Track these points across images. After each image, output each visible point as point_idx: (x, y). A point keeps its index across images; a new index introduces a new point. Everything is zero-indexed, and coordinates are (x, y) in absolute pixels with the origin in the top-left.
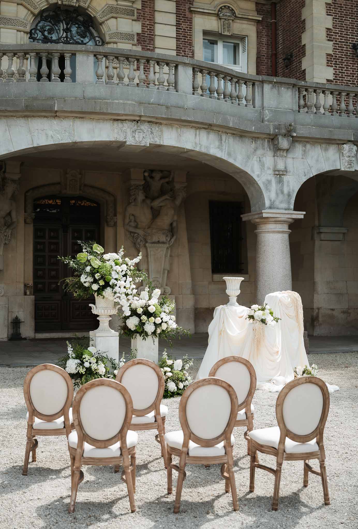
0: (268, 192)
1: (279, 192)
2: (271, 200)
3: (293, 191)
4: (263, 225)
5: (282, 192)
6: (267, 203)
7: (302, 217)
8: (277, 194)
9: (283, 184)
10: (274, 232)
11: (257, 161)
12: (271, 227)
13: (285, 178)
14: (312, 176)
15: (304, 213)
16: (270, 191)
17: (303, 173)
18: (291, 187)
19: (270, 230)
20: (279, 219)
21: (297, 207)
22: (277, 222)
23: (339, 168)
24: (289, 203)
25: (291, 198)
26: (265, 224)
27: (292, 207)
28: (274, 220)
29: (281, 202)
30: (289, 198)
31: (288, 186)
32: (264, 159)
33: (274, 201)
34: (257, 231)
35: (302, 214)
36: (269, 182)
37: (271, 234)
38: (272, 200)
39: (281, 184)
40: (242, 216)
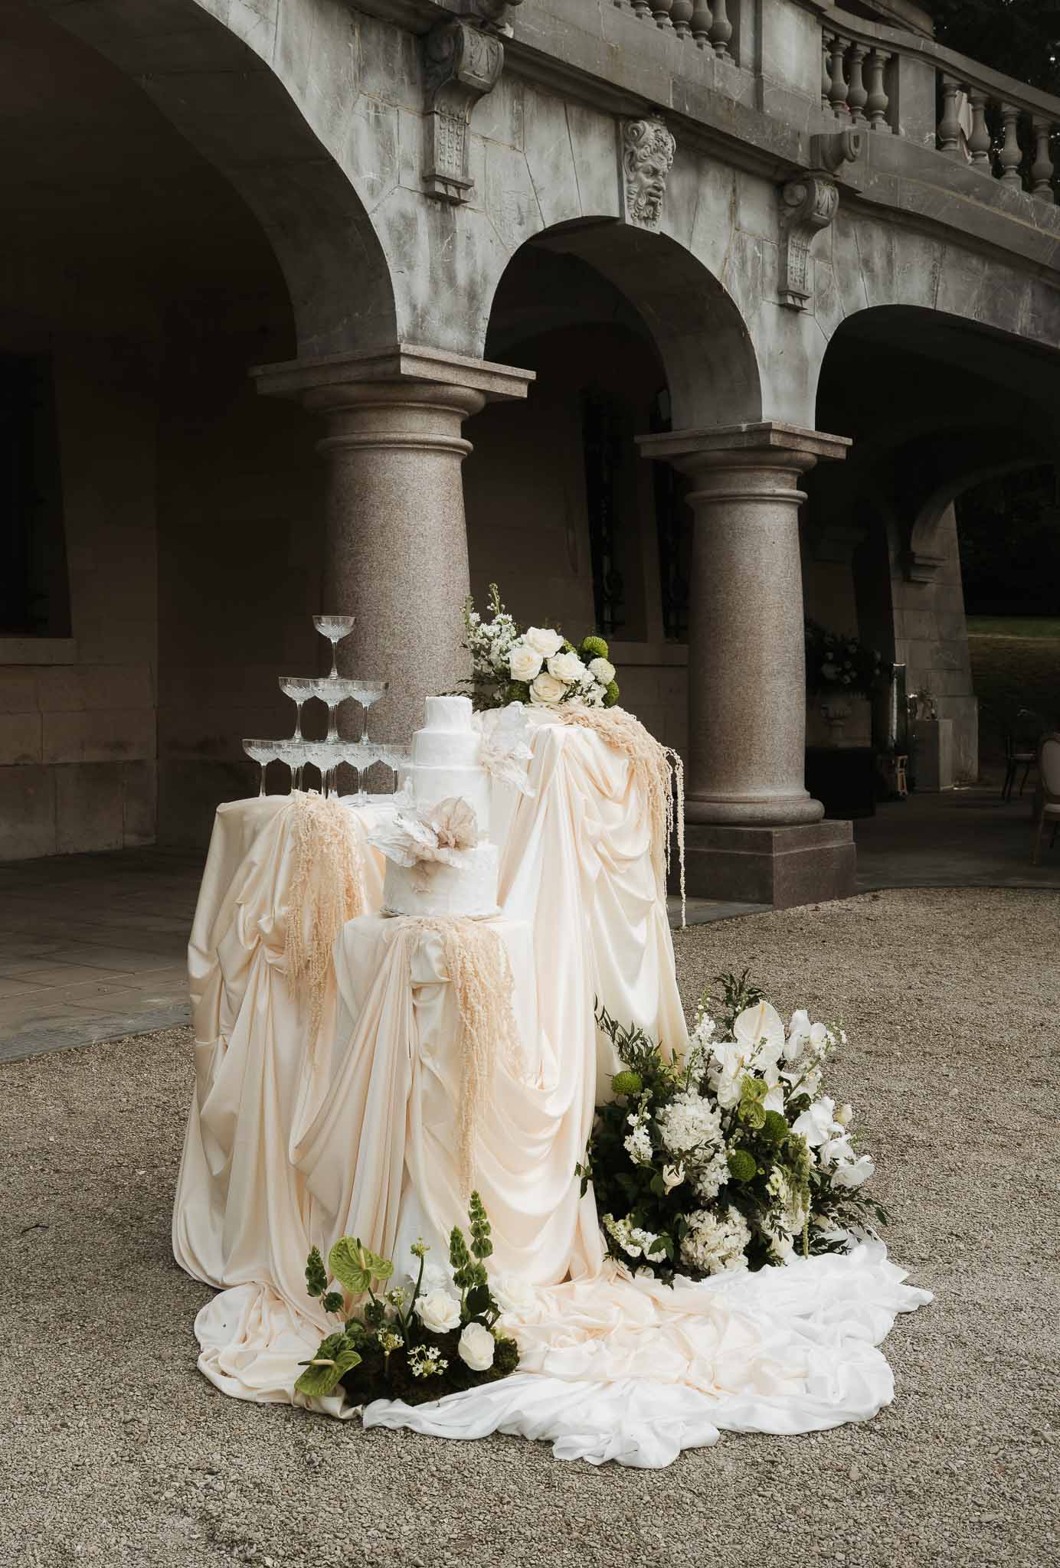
0: (406, 270)
1: (440, 273)
2: (414, 307)
3: (485, 278)
5: (451, 279)
6: (404, 318)
7: (521, 391)
8: (434, 282)
9: (452, 242)
11: (368, 120)
13: (463, 219)
14: (540, 229)
15: (531, 375)
16: (410, 267)
17: (515, 207)
18: (479, 264)
19: (407, 437)
23: (616, 214)
24: (472, 328)
25: (478, 309)
26: (392, 408)
27: (481, 347)
28: (429, 392)
29: (448, 321)
30: (470, 308)
31: (470, 254)
32: (392, 117)
33: (425, 312)
35: (522, 380)
36: (409, 223)
38: (419, 306)
39: (448, 244)
40: (258, 371)
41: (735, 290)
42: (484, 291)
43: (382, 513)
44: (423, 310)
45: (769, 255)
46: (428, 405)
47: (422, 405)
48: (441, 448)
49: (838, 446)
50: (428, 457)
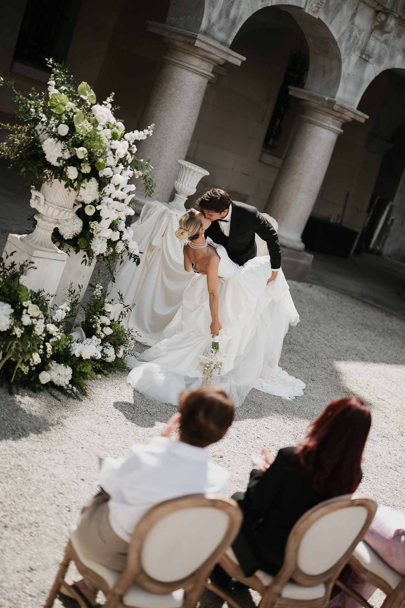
0: (211, 8)
1: (224, 12)
2: (209, 22)
3: (241, 18)
4: (183, 54)
5: (228, 15)
6: (204, 25)
7: (239, 63)
8: (220, 14)
10: (195, 72)
12: (195, 62)
14: (270, 5)
15: (244, 59)
16: (214, 7)
18: (240, 12)
19: (191, 67)
20: (212, 56)
21: (235, 46)
22: (205, 58)
23: (303, 7)
24: (229, 34)
25: (234, 29)
26: (190, 54)
27: (230, 42)
28: (203, 53)
29: (221, 30)
30: (231, 27)
31: (238, 8)
33: (213, 24)
34: (166, 57)
35: (240, 59)
37: (190, 74)
38: (212, 22)
39: (231, 2)
40: (150, 23)
41: (342, 47)
42: (239, 23)
43: (173, 89)
44: (213, 23)
45: (363, 37)
46: (202, 58)
47: (200, 57)
48: (202, 74)
49: (363, 117)
50: (196, 76)
